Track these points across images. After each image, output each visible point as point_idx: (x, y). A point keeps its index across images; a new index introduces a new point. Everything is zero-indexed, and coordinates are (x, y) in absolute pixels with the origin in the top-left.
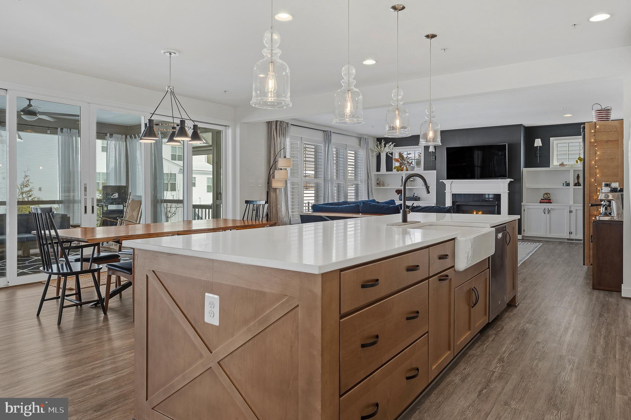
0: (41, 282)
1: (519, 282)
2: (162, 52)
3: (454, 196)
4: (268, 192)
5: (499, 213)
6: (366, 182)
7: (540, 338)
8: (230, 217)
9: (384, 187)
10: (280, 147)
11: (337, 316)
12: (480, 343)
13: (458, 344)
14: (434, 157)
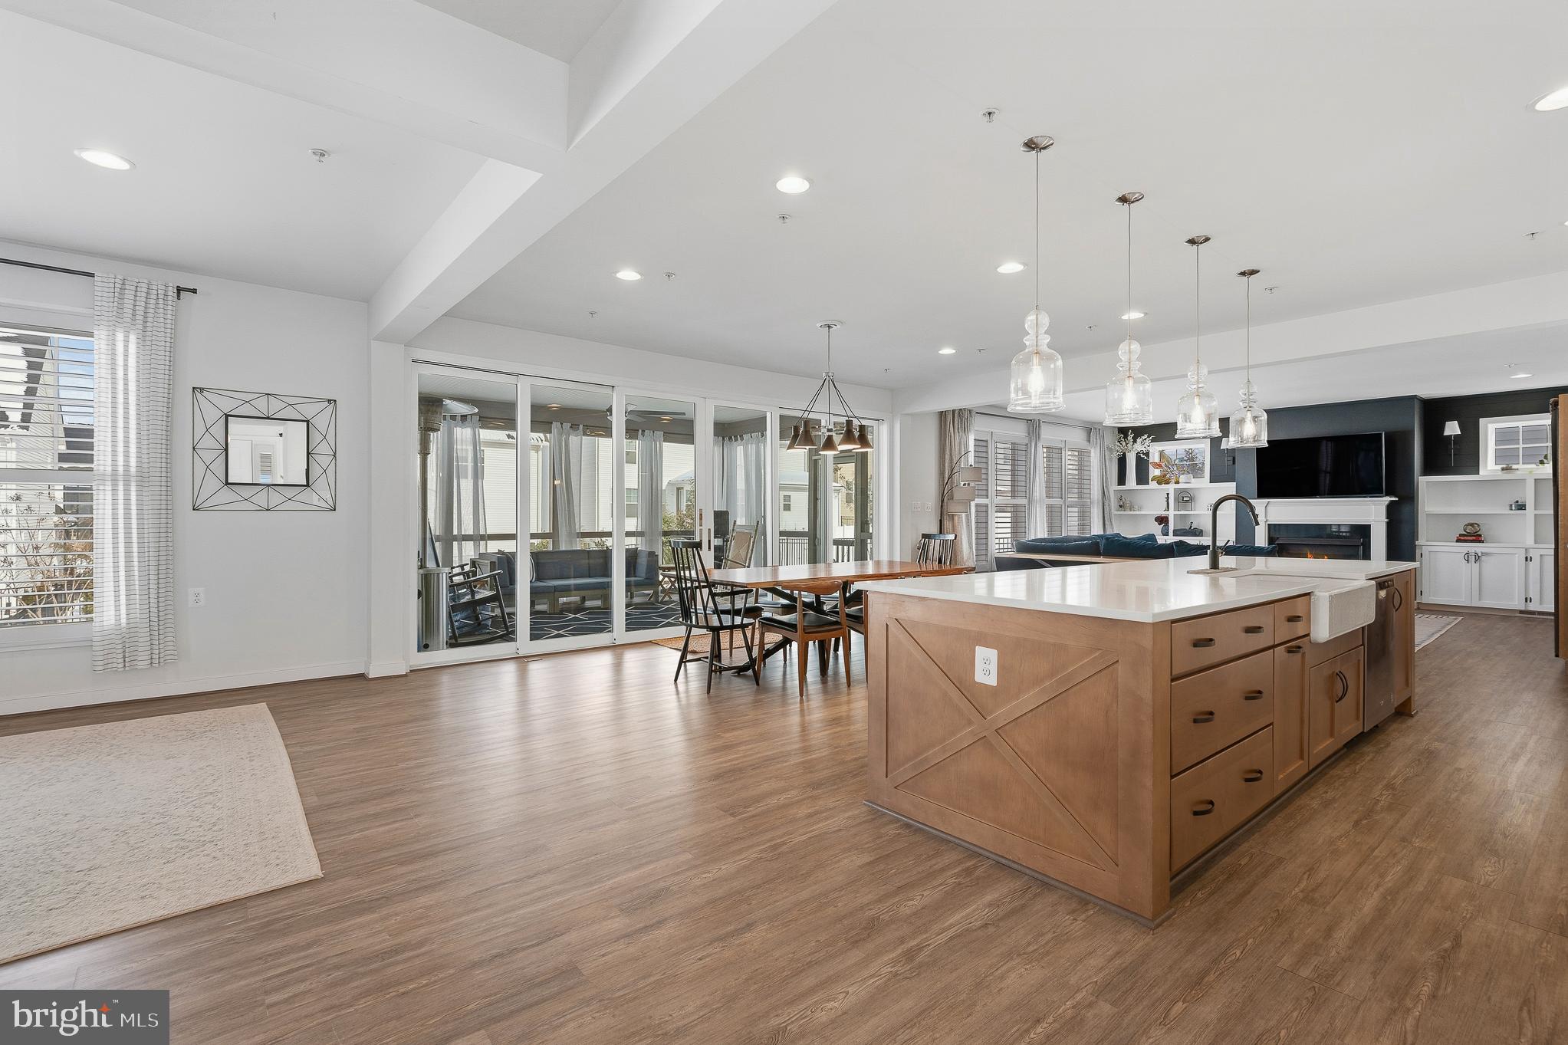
0: (650, 642)
1: (1417, 680)
2: (818, 325)
3: (1272, 528)
4: (941, 521)
5: (1367, 556)
6: (1101, 504)
7: (1462, 763)
8: (884, 557)
9: (1132, 513)
10: (960, 453)
11: (1168, 678)
12: (1347, 761)
13: (1315, 752)
14: (1231, 458)
